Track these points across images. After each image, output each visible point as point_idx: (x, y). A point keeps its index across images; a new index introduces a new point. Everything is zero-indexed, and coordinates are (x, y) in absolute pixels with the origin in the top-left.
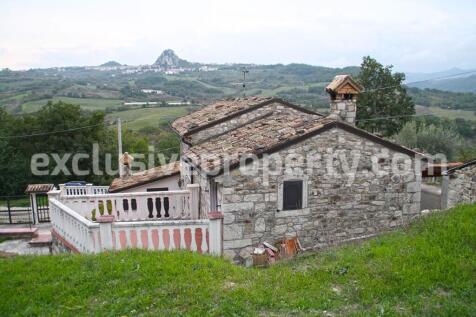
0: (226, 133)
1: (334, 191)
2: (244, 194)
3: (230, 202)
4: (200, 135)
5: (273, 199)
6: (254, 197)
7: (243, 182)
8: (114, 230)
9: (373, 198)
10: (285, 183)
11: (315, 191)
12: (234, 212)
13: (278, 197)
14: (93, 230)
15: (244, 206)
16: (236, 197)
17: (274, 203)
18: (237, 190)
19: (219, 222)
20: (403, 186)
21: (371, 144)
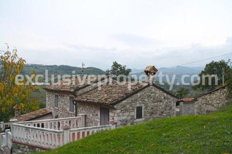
0: (91, 90)
1: (151, 110)
2: (124, 113)
3: (119, 116)
4: (80, 92)
5: (133, 114)
6: (127, 114)
7: (123, 107)
8: (70, 133)
9: (163, 113)
10: (137, 107)
11: (146, 110)
12: (120, 121)
13: (134, 113)
14: (60, 134)
15: (124, 118)
16: (121, 114)
17: (133, 116)
18: (121, 111)
19: (115, 125)
20: (171, 108)
21: (161, 92)
